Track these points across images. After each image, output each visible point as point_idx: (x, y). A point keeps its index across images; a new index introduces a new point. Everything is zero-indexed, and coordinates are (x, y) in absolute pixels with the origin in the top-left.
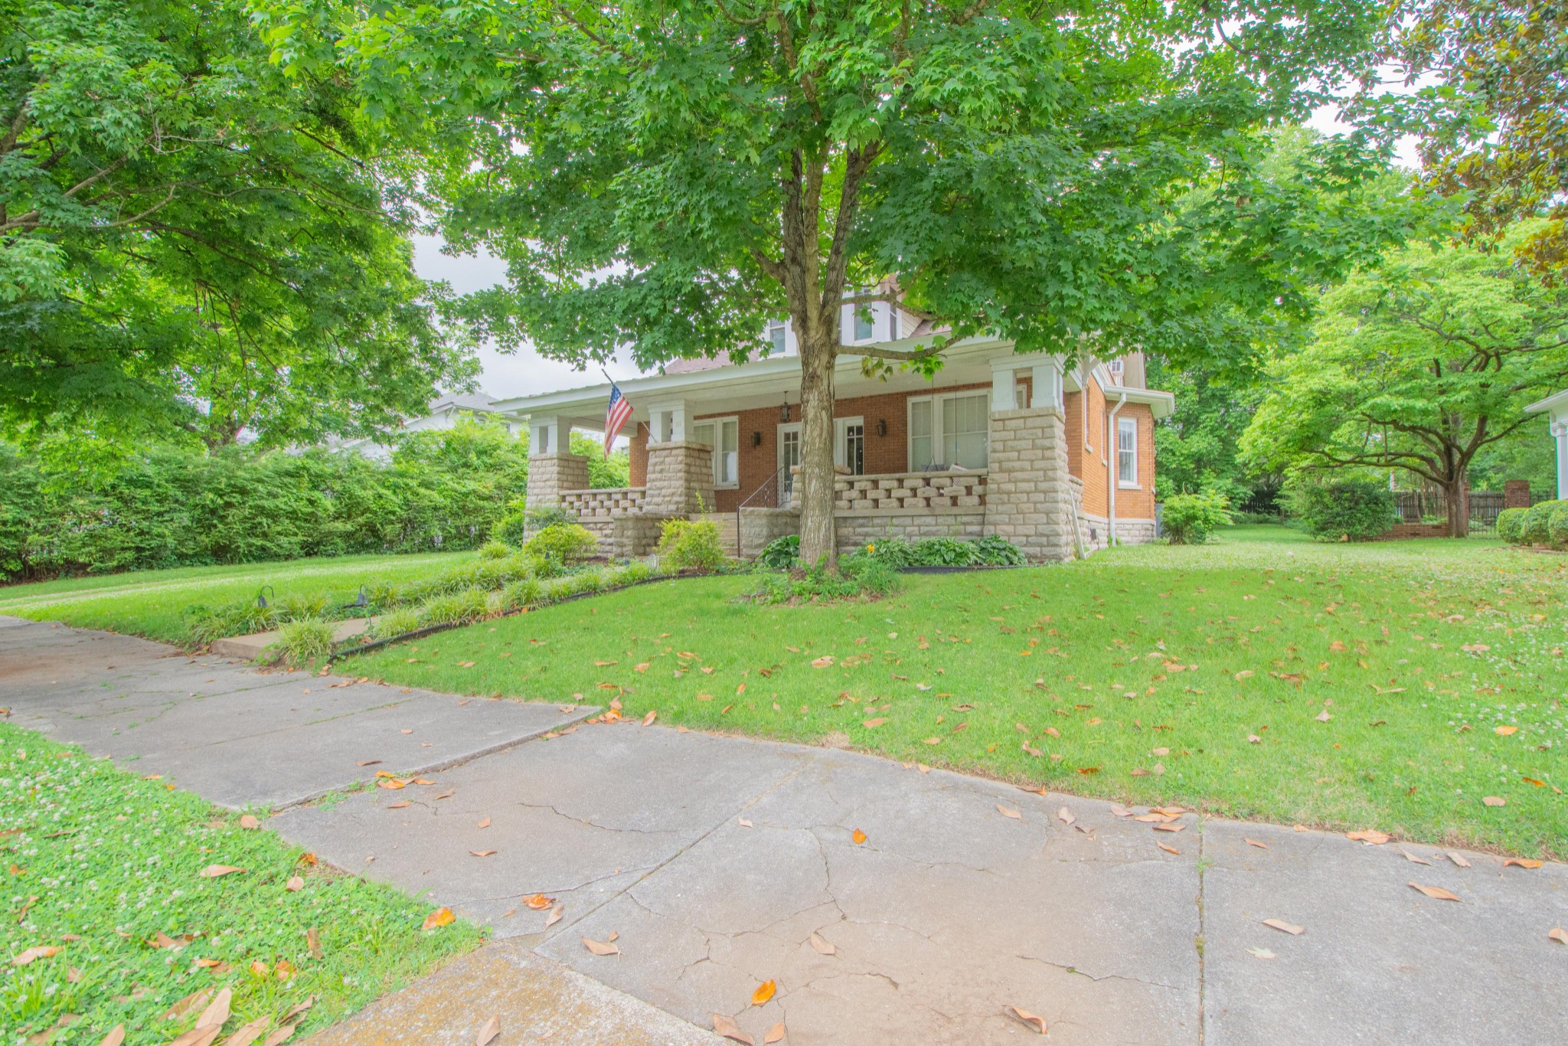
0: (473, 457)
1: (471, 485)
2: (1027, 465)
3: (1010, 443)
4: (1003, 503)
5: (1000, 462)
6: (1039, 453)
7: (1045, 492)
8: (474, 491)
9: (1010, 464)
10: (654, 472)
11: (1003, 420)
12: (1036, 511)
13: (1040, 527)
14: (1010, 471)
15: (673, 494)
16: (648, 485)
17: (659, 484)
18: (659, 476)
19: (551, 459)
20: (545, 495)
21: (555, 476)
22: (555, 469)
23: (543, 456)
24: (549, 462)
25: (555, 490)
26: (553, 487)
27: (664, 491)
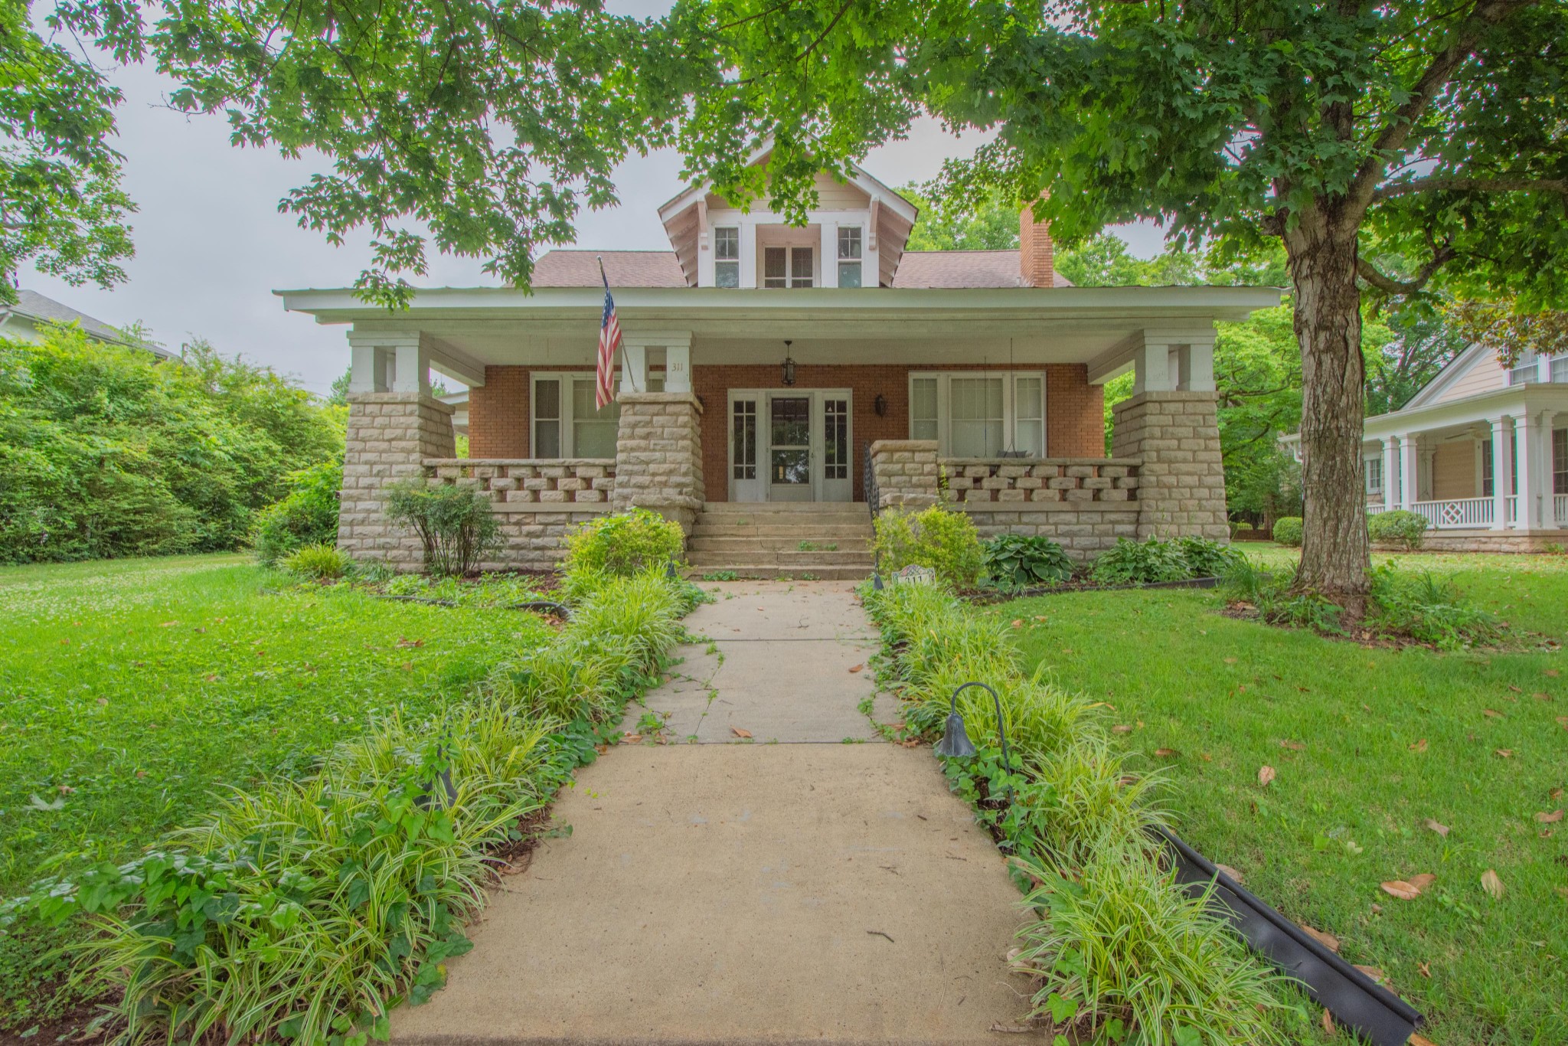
0: (102, 395)
1: (109, 446)
2: (1190, 456)
3: (1170, 429)
4: (1164, 499)
5: (1158, 451)
6: (1202, 442)
7: (1210, 488)
8: (114, 455)
9: (1173, 454)
10: (632, 437)
11: (1160, 402)
12: (1201, 509)
13: (1208, 528)
14: (1170, 462)
15: (671, 472)
16: (620, 457)
17: (643, 456)
18: (643, 443)
19: (405, 403)
20: (391, 464)
21: (413, 432)
22: (415, 421)
23: (386, 397)
24: (400, 407)
25: (416, 456)
26: (409, 452)
27: (652, 467)
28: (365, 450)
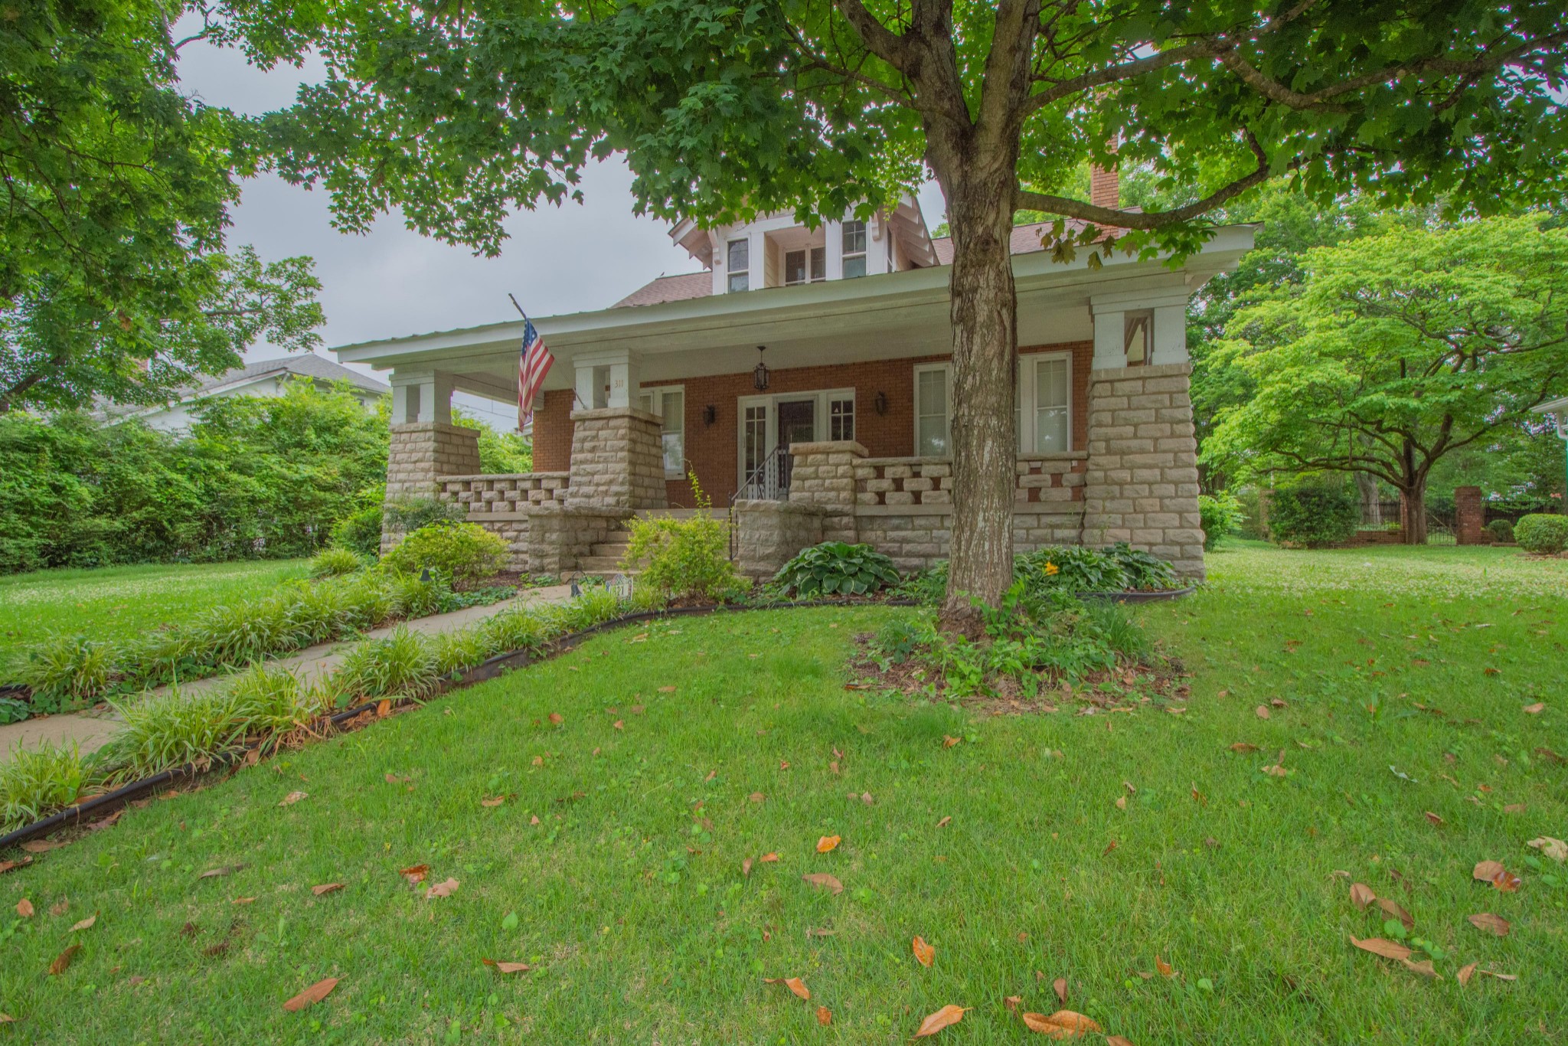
0: (311, 435)
1: (307, 471)
2: (1149, 444)
3: (1123, 414)
4: (1113, 498)
5: (1107, 440)
6: (1167, 427)
7: (1176, 483)
8: (311, 479)
9: (1124, 443)
10: (582, 451)
11: (1112, 382)
12: (1163, 509)
13: (1171, 533)
14: (1123, 453)
15: (611, 482)
16: (573, 469)
17: (589, 467)
18: (589, 456)
19: (425, 431)
20: (415, 481)
21: (430, 455)
22: (431, 445)
23: (412, 426)
24: (422, 435)
25: (431, 474)
26: (427, 471)
27: (597, 478)
28: (398, 471)
